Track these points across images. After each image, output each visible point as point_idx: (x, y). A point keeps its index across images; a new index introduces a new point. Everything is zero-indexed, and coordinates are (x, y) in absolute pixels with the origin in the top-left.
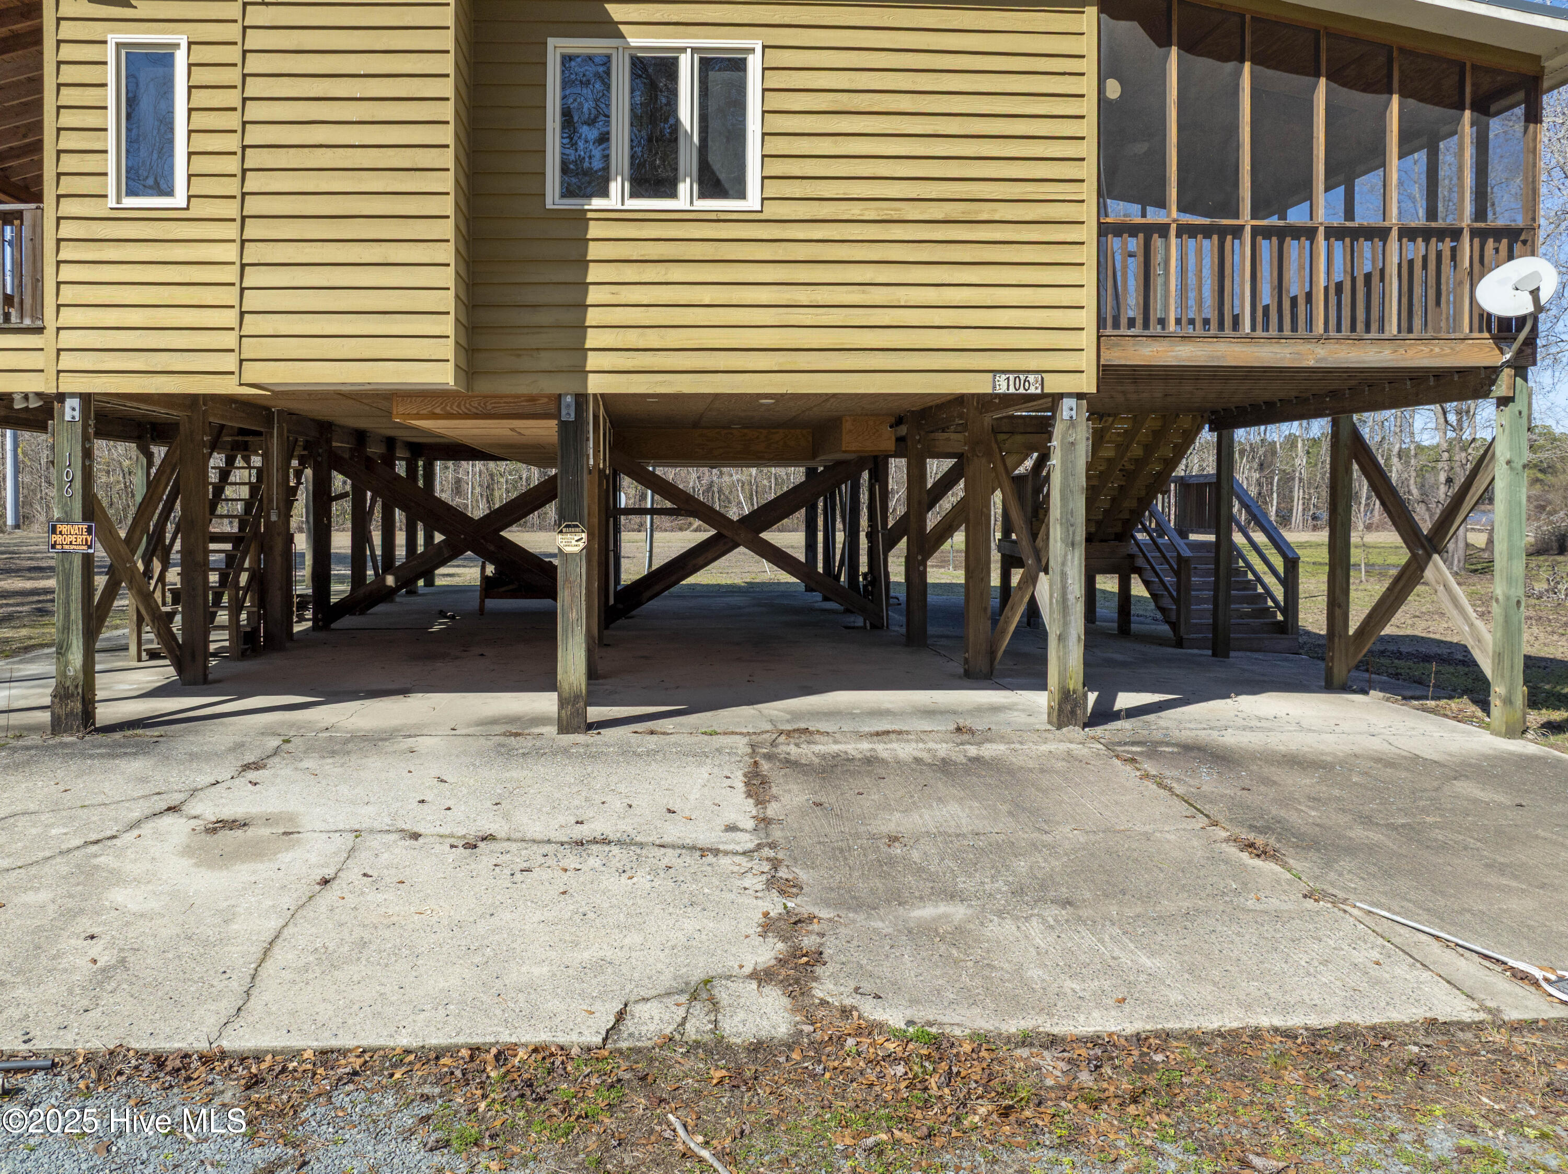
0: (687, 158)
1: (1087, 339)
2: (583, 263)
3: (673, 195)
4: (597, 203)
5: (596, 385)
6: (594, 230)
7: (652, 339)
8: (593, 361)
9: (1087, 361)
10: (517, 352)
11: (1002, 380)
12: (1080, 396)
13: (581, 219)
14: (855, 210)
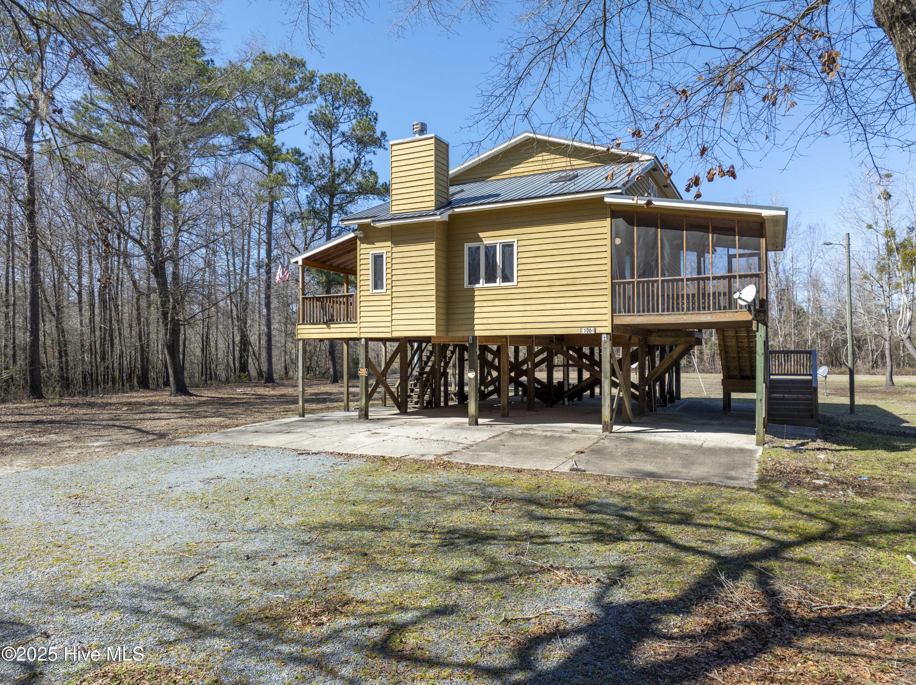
0: (499, 272)
1: (608, 317)
2: (474, 302)
3: (495, 282)
4: (477, 286)
5: (477, 333)
6: (476, 293)
7: (490, 321)
8: (476, 327)
9: (609, 324)
10: (458, 325)
11: (583, 329)
12: (607, 334)
13: (473, 290)
14: (542, 284)
